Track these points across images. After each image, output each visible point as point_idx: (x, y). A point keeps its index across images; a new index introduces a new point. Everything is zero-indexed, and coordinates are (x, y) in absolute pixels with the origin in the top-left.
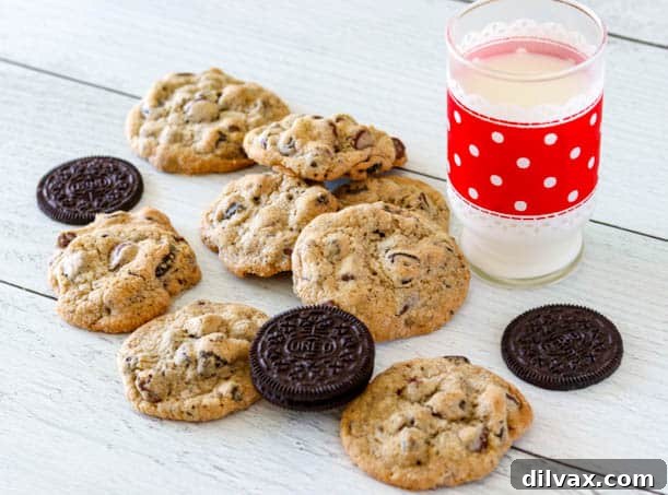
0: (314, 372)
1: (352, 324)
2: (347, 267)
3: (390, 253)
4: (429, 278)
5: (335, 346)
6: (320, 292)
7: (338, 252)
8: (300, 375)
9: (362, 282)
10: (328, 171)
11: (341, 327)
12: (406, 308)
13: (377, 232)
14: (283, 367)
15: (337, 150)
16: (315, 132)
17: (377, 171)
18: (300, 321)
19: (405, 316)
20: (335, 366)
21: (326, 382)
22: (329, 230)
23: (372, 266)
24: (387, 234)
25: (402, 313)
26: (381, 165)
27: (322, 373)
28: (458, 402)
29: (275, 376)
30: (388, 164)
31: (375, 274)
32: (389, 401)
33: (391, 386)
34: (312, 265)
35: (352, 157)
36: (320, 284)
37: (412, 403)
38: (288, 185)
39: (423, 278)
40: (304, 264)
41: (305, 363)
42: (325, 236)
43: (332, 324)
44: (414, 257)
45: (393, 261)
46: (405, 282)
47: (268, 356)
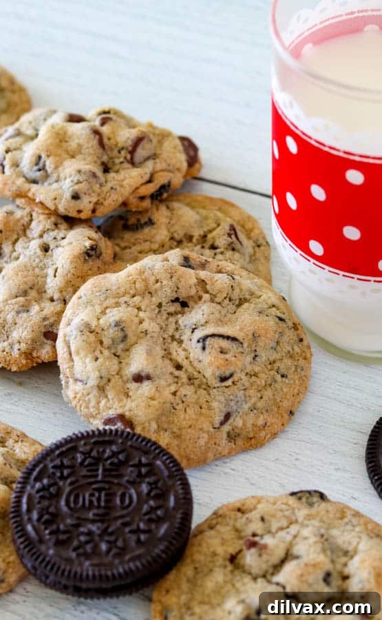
0: (108, 542)
1: (155, 458)
2: (138, 361)
3: (199, 334)
4: (257, 369)
5: (135, 497)
6: (103, 402)
7: (125, 338)
8: (89, 548)
9: (163, 383)
10: (96, 203)
11: (140, 465)
12: (227, 416)
13: (177, 300)
14: (62, 537)
15: (106, 170)
16: (73, 145)
17: (165, 195)
18: (79, 457)
19: (226, 428)
20: (138, 531)
21: (127, 557)
22: (108, 303)
23: (174, 355)
24: (191, 303)
25: (222, 423)
26: (169, 184)
27: (120, 543)
28: (321, 575)
29: (51, 552)
30: (177, 180)
31: (179, 367)
32: (219, 576)
33: (220, 550)
34: (88, 360)
35: (129, 179)
36: (101, 389)
37: (255, 579)
38: (41, 228)
39: (249, 368)
40: (75, 358)
41: (94, 528)
42: (103, 313)
43: (128, 459)
44: (234, 339)
45: (204, 348)
46: (223, 379)
47: (39, 520)
